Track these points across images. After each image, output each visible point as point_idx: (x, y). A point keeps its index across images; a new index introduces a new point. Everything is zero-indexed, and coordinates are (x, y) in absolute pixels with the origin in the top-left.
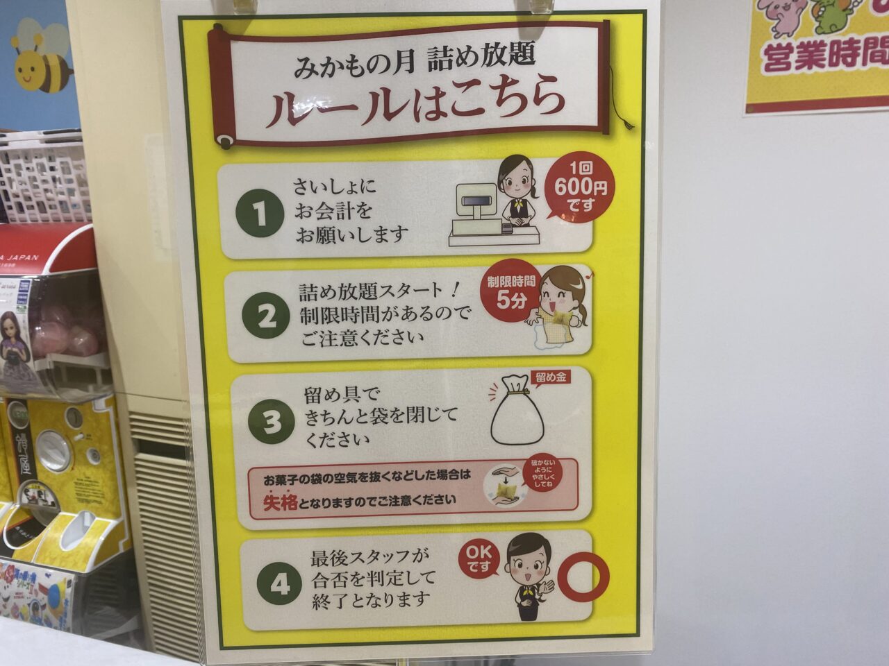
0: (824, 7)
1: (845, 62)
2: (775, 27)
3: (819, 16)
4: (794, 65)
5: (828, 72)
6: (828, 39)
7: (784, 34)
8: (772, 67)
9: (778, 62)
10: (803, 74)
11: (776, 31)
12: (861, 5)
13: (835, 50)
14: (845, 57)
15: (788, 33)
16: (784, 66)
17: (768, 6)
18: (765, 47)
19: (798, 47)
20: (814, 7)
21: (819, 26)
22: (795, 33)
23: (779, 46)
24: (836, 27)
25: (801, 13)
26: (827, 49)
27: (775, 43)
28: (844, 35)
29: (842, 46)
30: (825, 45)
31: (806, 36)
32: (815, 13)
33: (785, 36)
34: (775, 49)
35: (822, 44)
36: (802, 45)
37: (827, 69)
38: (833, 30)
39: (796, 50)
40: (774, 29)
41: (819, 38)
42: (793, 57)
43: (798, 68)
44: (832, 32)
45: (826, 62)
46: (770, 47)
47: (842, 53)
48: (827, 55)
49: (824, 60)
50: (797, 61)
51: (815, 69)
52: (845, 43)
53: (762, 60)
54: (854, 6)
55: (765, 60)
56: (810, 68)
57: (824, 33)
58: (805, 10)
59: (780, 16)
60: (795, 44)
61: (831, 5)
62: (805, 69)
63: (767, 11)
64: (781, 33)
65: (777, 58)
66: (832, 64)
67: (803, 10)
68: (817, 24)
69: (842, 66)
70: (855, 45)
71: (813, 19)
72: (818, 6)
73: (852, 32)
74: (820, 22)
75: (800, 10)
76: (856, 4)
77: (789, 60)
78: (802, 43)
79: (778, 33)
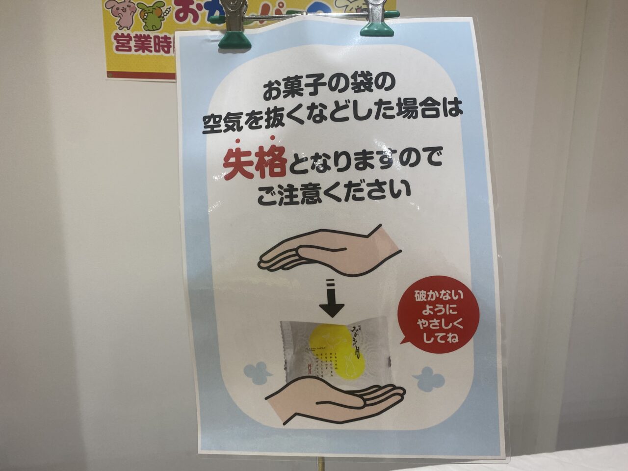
0: (147, 13)
1: (164, 50)
2: (118, 22)
3: (145, 19)
4: (133, 49)
5: (154, 55)
6: (152, 34)
7: (124, 27)
8: (120, 48)
9: (123, 45)
10: (140, 55)
11: (119, 25)
12: (168, 15)
13: (157, 42)
14: (163, 47)
15: (127, 27)
16: (127, 48)
17: (112, 8)
18: (114, 34)
19: (134, 37)
20: (141, 12)
21: (146, 25)
22: (131, 27)
23: (123, 34)
24: (156, 27)
25: (133, 15)
26: (152, 40)
27: (120, 32)
28: (161, 33)
29: (161, 40)
30: (151, 38)
31: (139, 31)
32: (142, 17)
33: (126, 28)
34: (120, 37)
35: (149, 37)
36: (136, 36)
37: (154, 53)
38: (155, 29)
39: (133, 39)
40: (118, 23)
41: (147, 33)
42: (132, 43)
43: (136, 51)
44: (154, 30)
45: (153, 49)
46: (117, 34)
47: (161, 44)
48: (152, 44)
49: (151, 47)
50: (135, 46)
51: (146, 52)
52: (162, 38)
53: (113, 43)
54: (164, 15)
55: (115, 43)
56: (143, 52)
57: (149, 30)
58: (135, 14)
59: (120, 15)
60: (132, 35)
61: (150, 12)
62: (140, 52)
63: (112, 10)
64: (123, 26)
65: (122, 43)
66: (156, 51)
67: (134, 13)
68: (144, 24)
69: (162, 53)
70: (168, 40)
71: (142, 20)
72: (143, 13)
73: (166, 32)
74: (146, 22)
75: (132, 13)
76: (165, 14)
77: (130, 45)
78: (137, 35)
79: (121, 26)
